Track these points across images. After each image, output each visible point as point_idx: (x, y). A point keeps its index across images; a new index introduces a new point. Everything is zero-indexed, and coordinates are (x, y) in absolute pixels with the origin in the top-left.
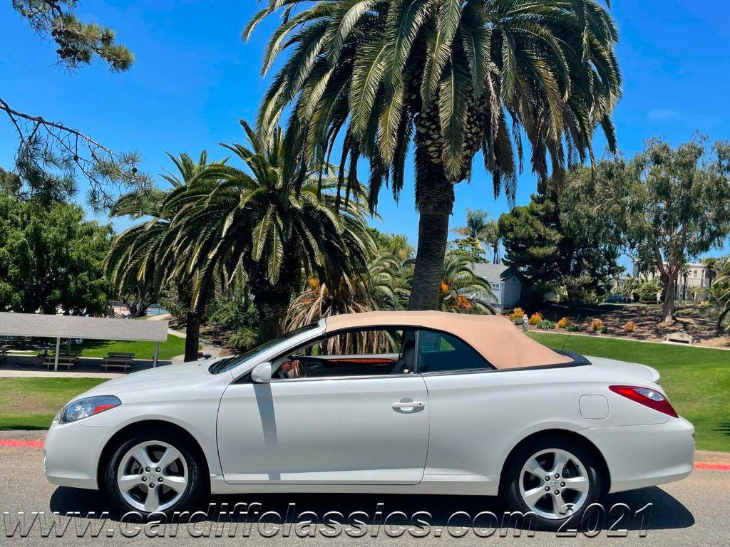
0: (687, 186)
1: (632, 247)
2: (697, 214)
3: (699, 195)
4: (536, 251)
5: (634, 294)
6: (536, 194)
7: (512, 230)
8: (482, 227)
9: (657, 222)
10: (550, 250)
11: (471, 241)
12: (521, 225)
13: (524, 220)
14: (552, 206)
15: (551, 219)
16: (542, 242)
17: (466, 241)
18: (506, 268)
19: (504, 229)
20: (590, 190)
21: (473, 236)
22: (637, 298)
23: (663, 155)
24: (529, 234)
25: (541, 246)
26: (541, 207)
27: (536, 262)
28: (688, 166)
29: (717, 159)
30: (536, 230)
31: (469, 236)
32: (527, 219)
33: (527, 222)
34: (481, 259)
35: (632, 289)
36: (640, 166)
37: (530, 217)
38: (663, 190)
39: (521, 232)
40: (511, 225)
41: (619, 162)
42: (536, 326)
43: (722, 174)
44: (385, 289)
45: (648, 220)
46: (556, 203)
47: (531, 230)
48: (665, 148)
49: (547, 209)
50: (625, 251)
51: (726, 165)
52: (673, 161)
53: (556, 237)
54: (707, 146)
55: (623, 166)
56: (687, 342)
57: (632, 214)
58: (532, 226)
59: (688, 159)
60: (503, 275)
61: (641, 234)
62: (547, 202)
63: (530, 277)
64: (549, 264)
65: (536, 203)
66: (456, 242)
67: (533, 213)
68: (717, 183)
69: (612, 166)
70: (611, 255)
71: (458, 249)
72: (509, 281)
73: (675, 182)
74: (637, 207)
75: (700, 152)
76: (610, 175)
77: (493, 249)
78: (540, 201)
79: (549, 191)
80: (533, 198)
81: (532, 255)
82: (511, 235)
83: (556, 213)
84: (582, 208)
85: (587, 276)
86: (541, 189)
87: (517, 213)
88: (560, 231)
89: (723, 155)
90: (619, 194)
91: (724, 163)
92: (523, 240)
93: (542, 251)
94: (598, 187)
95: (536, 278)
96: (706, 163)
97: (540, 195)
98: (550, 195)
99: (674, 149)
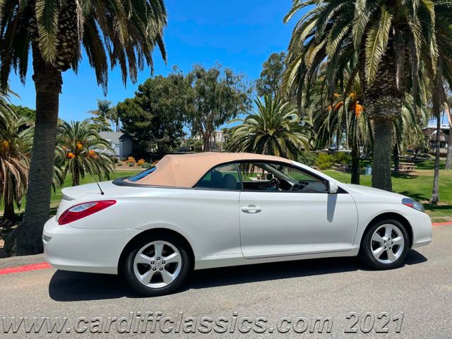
0: (213, 90)
1: (189, 122)
2: (218, 106)
4: (139, 124)
5: (192, 147)
6: (138, 91)
7: (125, 112)
8: (108, 110)
9: (200, 108)
10: (147, 124)
11: (101, 119)
12: (130, 109)
13: (131, 106)
14: (147, 99)
15: (146, 106)
16: (143, 119)
17: (98, 119)
18: (122, 134)
19: (120, 111)
20: (166, 90)
21: (103, 115)
22: (193, 149)
23: (202, 74)
24: (135, 114)
25: (142, 121)
26: (141, 99)
27: (139, 130)
28: (213, 80)
29: (226, 77)
30: (139, 112)
31: (100, 115)
32: (133, 106)
34: (109, 129)
35: (190, 144)
36: (191, 79)
37: (135, 105)
38: (202, 92)
39: (130, 113)
40: (124, 109)
41: (180, 76)
42: (141, 166)
43: (228, 85)
45: (196, 108)
46: (149, 97)
47: (136, 112)
48: (202, 70)
49: (144, 100)
50: (186, 124)
52: (206, 77)
53: (150, 116)
54: (222, 70)
55: (182, 78)
57: (188, 104)
58: (137, 110)
59: (212, 77)
60: (120, 138)
61: (192, 115)
62: (144, 96)
63: (137, 139)
64: (147, 131)
65: (138, 96)
66: (92, 119)
67: (136, 102)
68: (226, 90)
69: (177, 79)
70: (179, 127)
71: (93, 123)
72: (124, 142)
73: (207, 88)
74: (190, 101)
75: (218, 73)
76: (176, 83)
77: (116, 123)
78: (140, 95)
79: (144, 90)
80: (136, 93)
81: (137, 127)
82: (124, 115)
83: (149, 103)
84: (163, 100)
85: (166, 138)
86: (140, 89)
87: (127, 103)
88: (152, 113)
89: (229, 75)
90: (181, 93)
91: (229, 80)
92: (131, 118)
93: (142, 124)
94: (170, 89)
95: (140, 140)
96: (221, 78)
97: (140, 92)
98: (146, 93)
99: (207, 71)
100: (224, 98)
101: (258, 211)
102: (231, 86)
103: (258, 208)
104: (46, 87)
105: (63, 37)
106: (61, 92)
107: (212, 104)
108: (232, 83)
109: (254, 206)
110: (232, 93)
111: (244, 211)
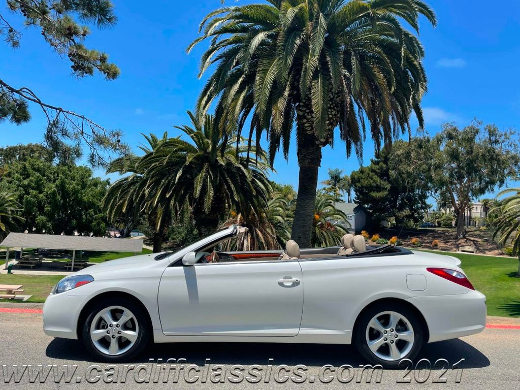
0: (469, 152)
1: (436, 192)
2: (476, 170)
3: (478, 159)
4: (375, 194)
5: (438, 222)
6: (374, 158)
7: (359, 182)
8: (340, 180)
9: (451, 176)
10: (384, 194)
11: (333, 189)
12: (365, 178)
13: (366, 175)
14: (384, 166)
15: (384, 174)
16: (378, 188)
17: (330, 189)
18: (356, 205)
19: (354, 180)
20: (408, 156)
21: (335, 185)
22: (439, 225)
23: (454, 134)
24: (370, 184)
25: (378, 191)
26: (377, 167)
27: (374, 201)
28: (470, 140)
29: (488, 136)
30: (374, 182)
31: (332, 186)
32: (369, 174)
33: (368, 176)
34: (340, 200)
35: (436, 219)
36: (439, 140)
37: (371, 173)
38: (454, 156)
39: (365, 183)
40: (359, 178)
41: (426, 138)
42: (376, 242)
43: (492, 145)
44: (279, 218)
45: (446, 175)
46: (387, 164)
47: (371, 181)
48: (455, 130)
49: (381, 168)
50: (431, 194)
51: (494, 140)
52: (460, 137)
53: (388, 186)
54: (481, 128)
55: (428, 141)
56: (473, 252)
57: (435, 171)
58: (372, 179)
59: (470, 135)
60: (354, 210)
61: (442, 183)
62: (381, 164)
63: (371, 211)
64: (383, 202)
65: (374, 164)
66: (324, 189)
67: (373, 171)
68: (489, 151)
69: (421, 141)
70: (423, 197)
72: (358, 214)
73: (461, 150)
74: (438, 167)
75: (477, 132)
76: (420, 147)
77: (347, 193)
78: (376, 163)
79: (382, 156)
80: (372, 161)
81: (372, 197)
82: (359, 185)
83: (387, 170)
84: (403, 167)
86: (377, 156)
87: (362, 171)
88: (390, 182)
89: (491, 133)
90: (427, 158)
91: (493, 138)
92: (366, 188)
93: (378, 194)
94: (413, 154)
95: (374, 212)
96: (481, 138)
97: (376, 160)
98: (383, 160)
99: (461, 130)
100: (485, 161)
104: (309, 161)
107: (468, 170)
108: (496, 142)
110: (497, 155)
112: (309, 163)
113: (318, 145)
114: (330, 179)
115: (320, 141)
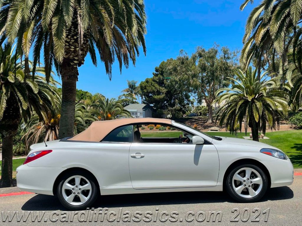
0: (212, 66)
1: (195, 93)
2: (217, 78)
3: (217, 70)
4: (156, 97)
5: (200, 112)
6: (155, 72)
7: (146, 89)
8: (135, 88)
9: (203, 81)
10: (162, 96)
11: (130, 95)
12: (149, 86)
13: (150, 84)
14: (161, 77)
15: (161, 83)
16: (159, 93)
17: (128, 95)
18: (145, 105)
19: (142, 88)
20: (175, 70)
21: (132, 92)
22: (201, 115)
23: (203, 53)
24: (153, 90)
25: (158, 95)
26: (157, 78)
27: (157, 102)
28: (212, 57)
29: (223, 54)
30: (156, 88)
31: (129, 92)
32: (152, 83)
33: (152, 85)
34: (136, 102)
35: (199, 110)
36: (194, 58)
37: (153, 83)
38: (203, 68)
39: (149, 89)
40: (145, 86)
41: (186, 57)
42: (159, 129)
43: (226, 60)
44: (79, 119)
45: (199, 82)
46: (163, 76)
47: (154, 88)
48: (203, 51)
49: (159, 79)
50: (192, 94)
51: (227, 57)
52: (207, 56)
53: (164, 90)
54: (219, 49)
55: (187, 59)
56: (217, 131)
57: (192, 79)
58: (154, 86)
59: (212, 55)
60: (143, 108)
61: (196, 87)
62: (159, 76)
63: (155, 108)
64: (163, 102)
65: (155, 76)
66: (124, 95)
67: (154, 81)
68: (224, 64)
69: (183, 59)
70: (187, 97)
71: (125, 98)
72: (147, 111)
73: (208, 64)
74: (194, 76)
75: (216, 52)
76: (183, 63)
77: (141, 97)
78: (156, 75)
79: (159, 71)
80: (154, 74)
81: (154, 99)
82: (145, 91)
83: (163, 80)
84: (172, 78)
85: (178, 106)
86: (157, 70)
87: (147, 82)
88: (166, 88)
89: (225, 52)
90: (187, 70)
91: (226, 56)
92: (150, 92)
93: (158, 97)
94: (178, 68)
95: (157, 109)
96: (219, 56)
97: (156, 73)
98: (160, 73)
99: (207, 51)
100: (222, 70)
101: (142, 157)
102: (228, 61)
103: (142, 155)
104: (68, 78)
105: (77, 44)
106: (78, 81)
107: (213, 77)
108: (228, 58)
109: (140, 153)
110: (229, 67)
111: (132, 157)
112: (68, 79)
113: (73, 65)
114: (128, 87)
115: (74, 63)
